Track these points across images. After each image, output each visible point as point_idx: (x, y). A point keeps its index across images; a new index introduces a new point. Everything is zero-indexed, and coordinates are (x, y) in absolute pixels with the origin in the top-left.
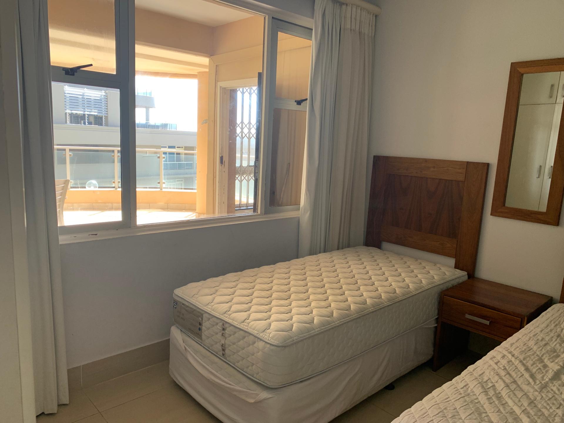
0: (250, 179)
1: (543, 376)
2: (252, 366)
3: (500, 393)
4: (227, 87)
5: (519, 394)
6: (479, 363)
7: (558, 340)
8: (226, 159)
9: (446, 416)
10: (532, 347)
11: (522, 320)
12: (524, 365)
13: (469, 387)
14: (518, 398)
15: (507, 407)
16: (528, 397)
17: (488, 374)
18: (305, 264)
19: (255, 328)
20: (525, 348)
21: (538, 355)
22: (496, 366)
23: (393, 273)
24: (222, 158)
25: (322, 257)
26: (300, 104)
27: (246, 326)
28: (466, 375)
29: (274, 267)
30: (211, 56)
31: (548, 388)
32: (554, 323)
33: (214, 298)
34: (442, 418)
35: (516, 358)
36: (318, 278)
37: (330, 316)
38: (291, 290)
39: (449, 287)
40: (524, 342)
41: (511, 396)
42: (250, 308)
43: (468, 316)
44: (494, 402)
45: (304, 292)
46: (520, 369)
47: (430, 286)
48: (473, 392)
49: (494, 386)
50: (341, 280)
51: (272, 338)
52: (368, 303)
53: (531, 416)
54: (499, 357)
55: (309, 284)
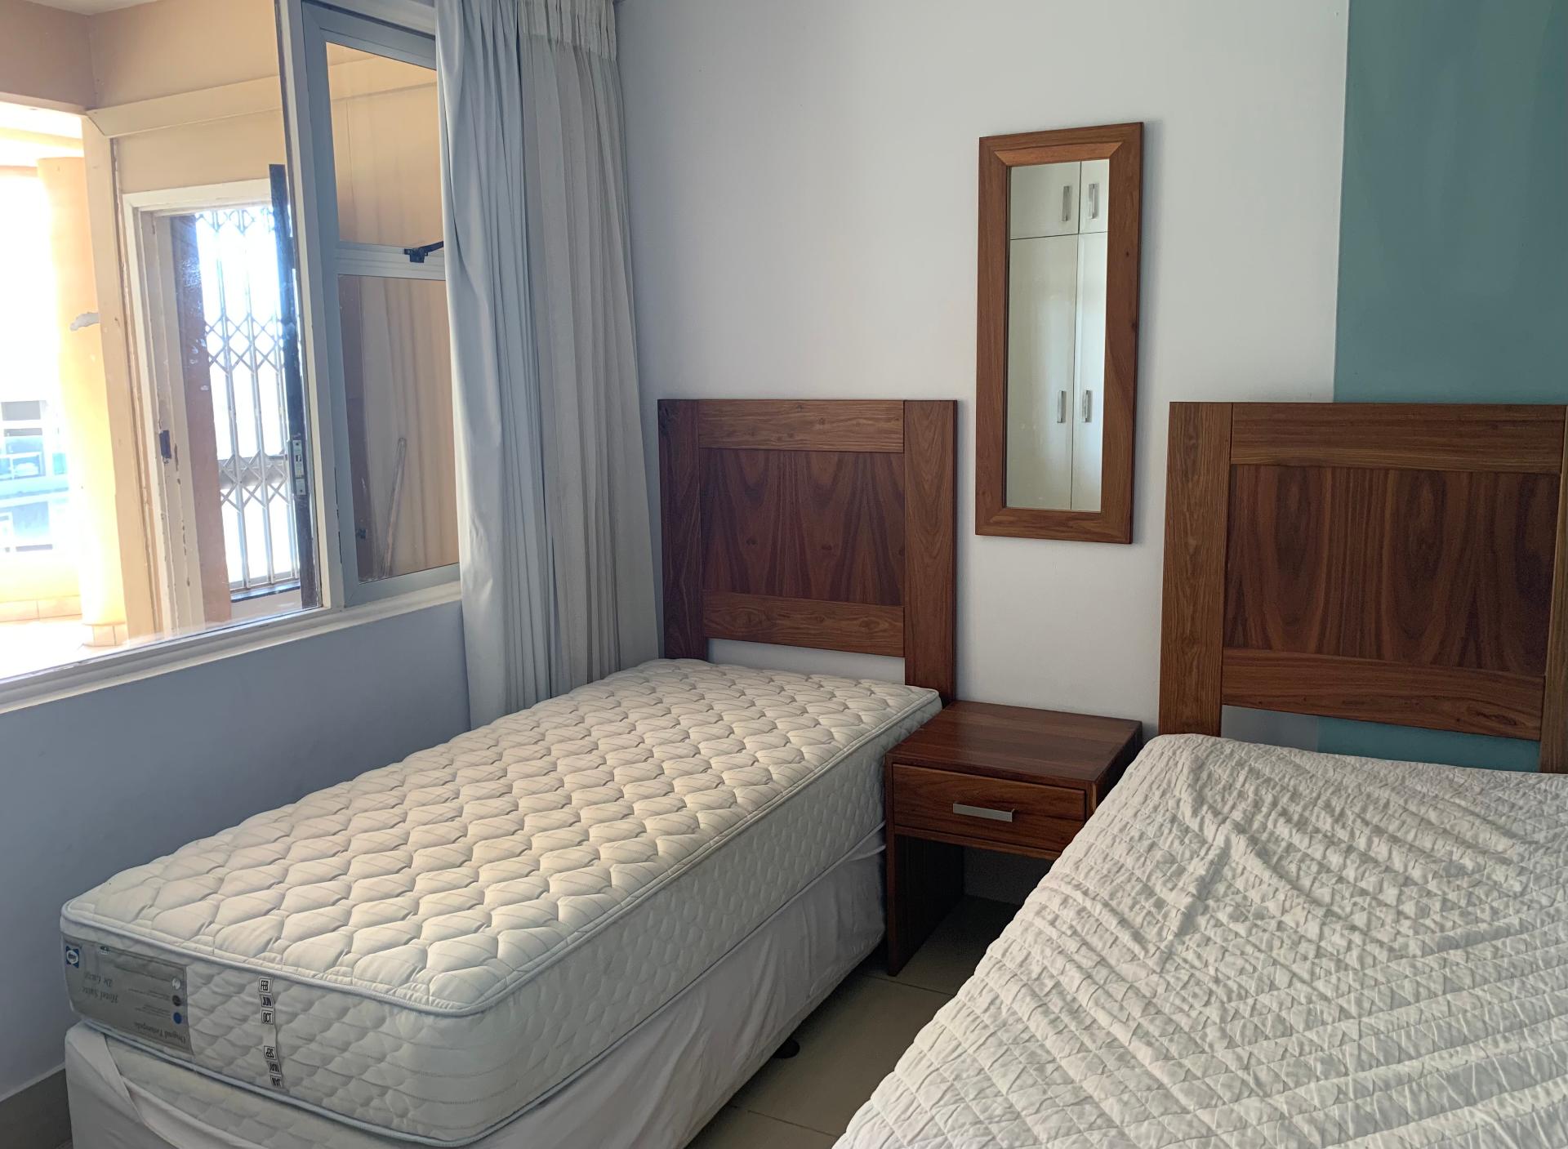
0: (269, 497)
1: (1161, 929)
2: (382, 1095)
3: (1074, 999)
4: (161, 211)
5: (1118, 990)
6: (1011, 930)
7: (1174, 829)
8: (180, 440)
9: (962, 1098)
10: (1122, 861)
11: (1085, 794)
12: (1113, 911)
13: (1002, 1003)
14: (1116, 1001)
15: (1097, 1032)
16: (1137, 992)
17: (1039, 957)
18: (498, 742)
19: (378, 975)
20: (1107, 866)
21: (1138, 878)
22: (1054, 930)
23: (755, 725)
24: (164, 440)
25: (546, 710)
26: (421, 261)
27: (344, 975)
28: (989, 973)
29: (402, 770)
30: (88, 109)
31: (1175, 957)
32: (1158, 788)
33: (217, 908)
34: (954, 1107)
35: (1094, 899)
36: (545, 779)
37: (602, 889)
38: (469, 833)
39: (902, 738)
40: (1103, 852)
41: (1102, 1001)
42: (348, 914)
43: (958, 809)
44: (1066, 1026)
45: (513, 830)
46: (1108, 927)
47: (856, 744)
48: (1015, 1013)
49: (1057, 985)
50: (616, 772)
51: (439, 994)
52: (702, 826)
53: (1153, 1040)
54: (1055, 905)
55: (523, 804)
